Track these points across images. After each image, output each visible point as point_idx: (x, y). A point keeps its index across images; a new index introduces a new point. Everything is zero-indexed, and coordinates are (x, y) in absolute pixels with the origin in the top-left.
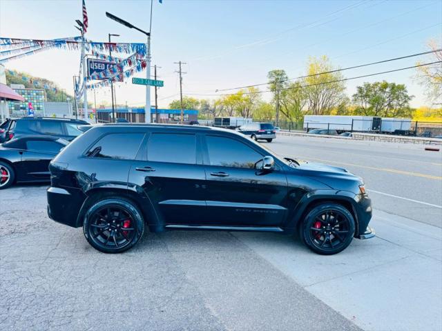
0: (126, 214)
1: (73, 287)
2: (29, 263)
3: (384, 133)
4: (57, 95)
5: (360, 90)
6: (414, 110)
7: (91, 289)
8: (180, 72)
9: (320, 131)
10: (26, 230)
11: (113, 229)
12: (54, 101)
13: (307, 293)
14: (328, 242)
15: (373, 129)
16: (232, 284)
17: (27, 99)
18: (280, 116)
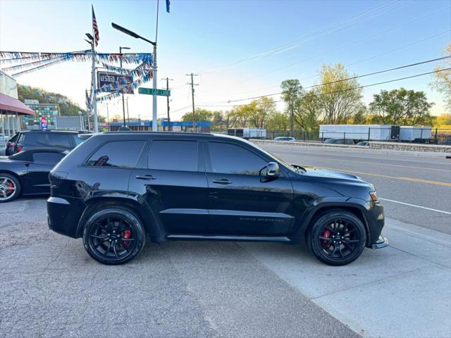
0: (126, 224)
1: (69, 299)
2: (27, 275)
3: (403, 141)
4: (70, 110)
5: (377, 98)
6: (434, 118)
7: (86, 301)
8: (192, 84)
9: (336, 140)
10: (28, 242)
11: (114, 239)
12: (67, 115)
13: (314, 305)
14: (338, 252)
15: (392, 138)
16: (234, 296)
17: (40, 114)
18: (295, 126)
